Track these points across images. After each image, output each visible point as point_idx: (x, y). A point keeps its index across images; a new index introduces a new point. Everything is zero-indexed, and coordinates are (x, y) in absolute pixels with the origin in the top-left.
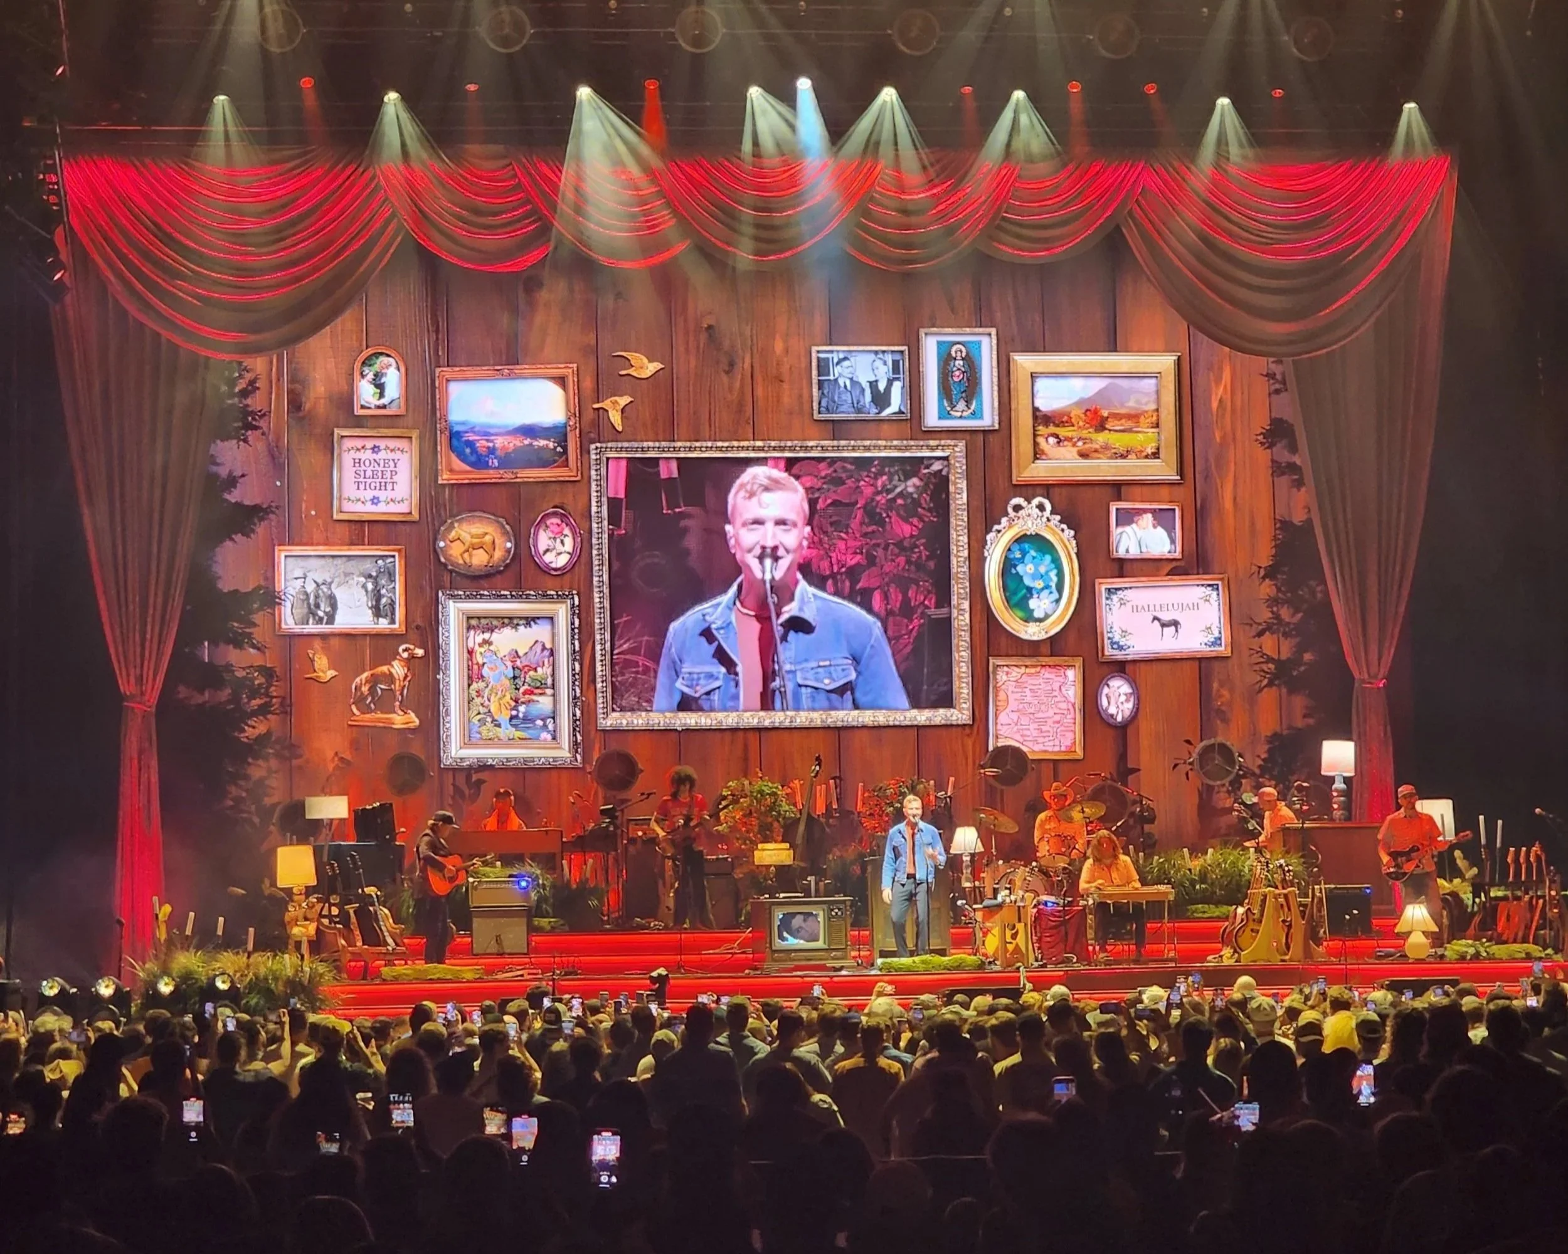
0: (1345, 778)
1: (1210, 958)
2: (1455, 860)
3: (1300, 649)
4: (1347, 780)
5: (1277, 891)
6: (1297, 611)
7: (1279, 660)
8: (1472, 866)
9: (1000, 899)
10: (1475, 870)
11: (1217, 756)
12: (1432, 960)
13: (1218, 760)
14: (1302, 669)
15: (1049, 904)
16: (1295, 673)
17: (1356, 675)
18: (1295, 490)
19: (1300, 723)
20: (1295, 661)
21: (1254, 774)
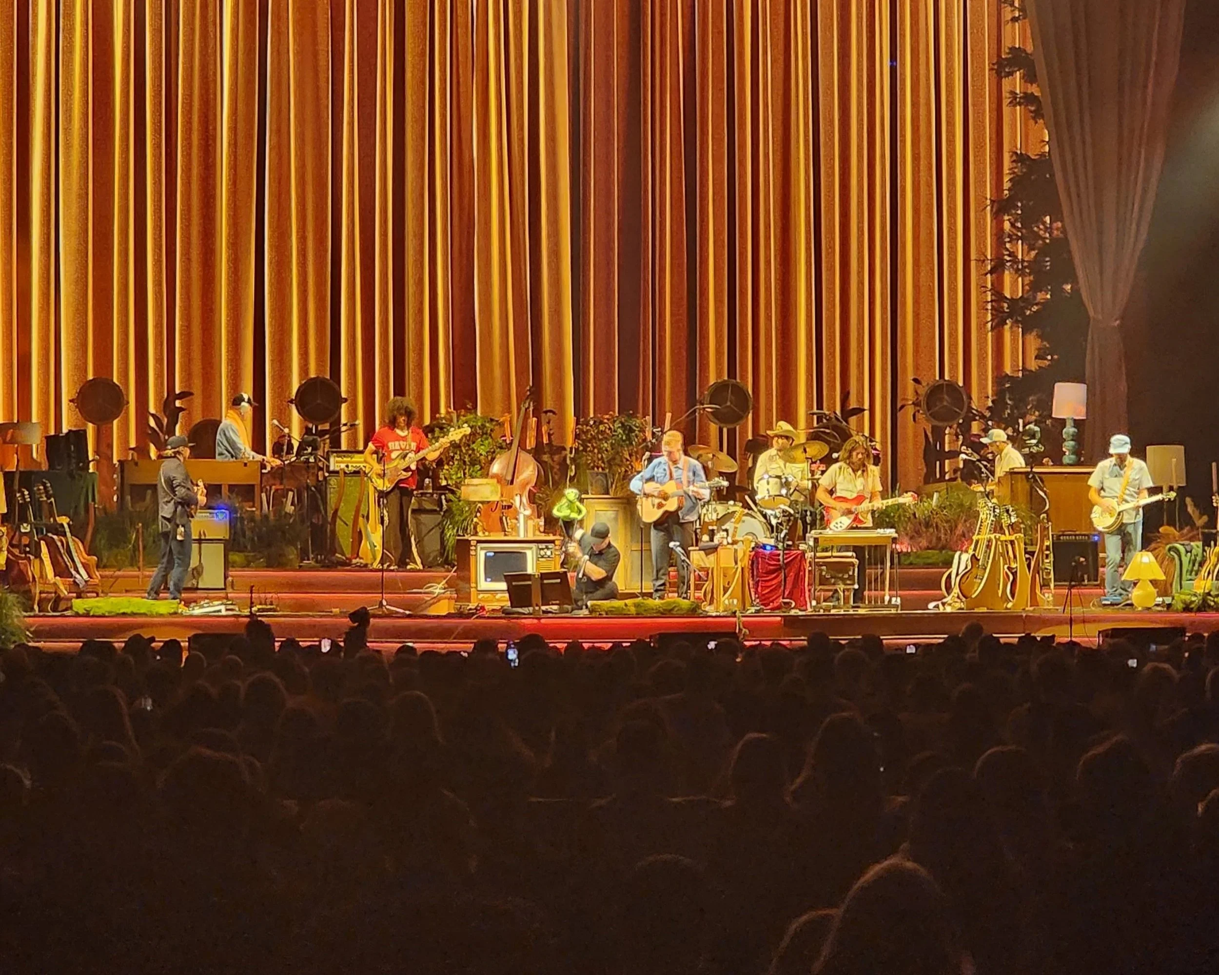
0: (1075, 420)
1: (931, 605)
2: (1186, 506)
3: (1035, 287)
4: (1077, 423)
5: (1003, 538)
6: (1031, 248)
7: (1012, 298)
8: (1201, 515)
9: (716, 541)
10: (1205, 518)
11: (946, 397)
12: (1159, 608)
13: (946, 401)
14: (1035, 309)
15: (768, 548)
16: (1028, 313)
17: (1091, 313)
18: (1032, 122)
19: (1033, 365)
20: (1026, 301)
21: (983, 417)
